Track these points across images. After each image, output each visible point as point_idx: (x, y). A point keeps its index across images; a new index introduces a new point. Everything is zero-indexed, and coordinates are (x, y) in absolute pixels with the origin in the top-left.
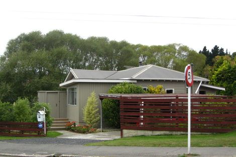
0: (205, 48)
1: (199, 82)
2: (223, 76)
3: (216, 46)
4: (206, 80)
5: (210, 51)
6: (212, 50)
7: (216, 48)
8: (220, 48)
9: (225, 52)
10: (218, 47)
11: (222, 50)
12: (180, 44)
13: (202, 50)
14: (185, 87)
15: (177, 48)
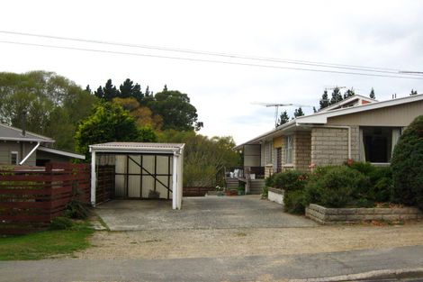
0: (110, 81)
1: (35, 143)
2: (91, 134)
3: (128, 80)
4: (47, 140)
5: (118, 88)
6: (121, 87)
7: (128, 83)
8: (134, 84)
9: (143, 91)
10: (132, 83)
11: (138, 87)
12: (50, 73)
13: (104, 86)
14: (9, 151)
15: (47, 79)
